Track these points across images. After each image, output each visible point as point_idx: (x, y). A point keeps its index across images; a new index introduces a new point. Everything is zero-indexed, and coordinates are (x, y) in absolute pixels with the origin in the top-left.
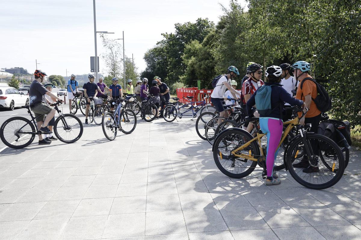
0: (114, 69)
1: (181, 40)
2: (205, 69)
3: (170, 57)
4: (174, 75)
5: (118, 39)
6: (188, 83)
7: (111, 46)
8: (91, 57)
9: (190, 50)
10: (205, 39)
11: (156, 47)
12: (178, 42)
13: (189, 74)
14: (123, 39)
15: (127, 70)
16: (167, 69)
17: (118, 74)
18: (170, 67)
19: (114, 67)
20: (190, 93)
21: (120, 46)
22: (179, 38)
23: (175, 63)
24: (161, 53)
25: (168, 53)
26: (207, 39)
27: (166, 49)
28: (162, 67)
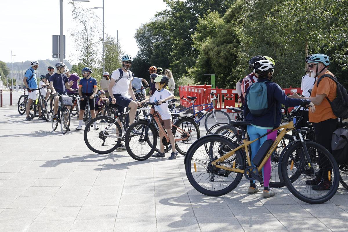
0: (87, 55)
1: (193, 11)
2: (226, 58)
3: (175, 38)
4: (180, 65)
5: (95, 8)
6: (200, 78)
7: (85, 19)
8: (53, 36)
9: (205, 27)
10: (228, 12)
11: (154, 21)
12: (189, 14)
13: (202, 65)
14: (103, 8)
15: (107, 56)
16: (170, 55)
17: (93, 63)
18: (176, 53)
19: (88, 51)
20: (197, 93)
21: (98, 19)
22: (190, 8)
23: (184, 47)
24: (162, 30)
25: (172, 30)
26: (232, 11)
27: (170, 24)
28: (162, 53)
